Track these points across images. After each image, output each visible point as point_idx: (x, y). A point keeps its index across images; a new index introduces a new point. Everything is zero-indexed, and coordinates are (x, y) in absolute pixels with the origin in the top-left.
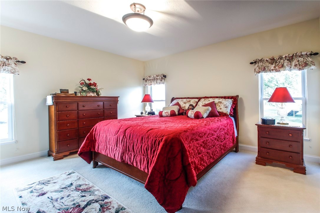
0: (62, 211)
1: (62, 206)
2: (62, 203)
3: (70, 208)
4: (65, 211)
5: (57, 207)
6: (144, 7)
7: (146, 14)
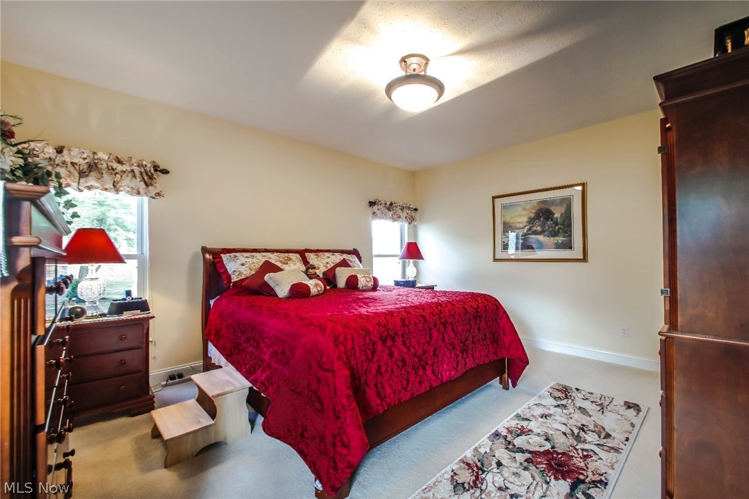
0: (550, 477)
1: (537, 484)
2: (528, 488)
3: (538, 470)
4: (549, 472)
5: (544, 489)
6: (427, 60)
7: (431, 72)
